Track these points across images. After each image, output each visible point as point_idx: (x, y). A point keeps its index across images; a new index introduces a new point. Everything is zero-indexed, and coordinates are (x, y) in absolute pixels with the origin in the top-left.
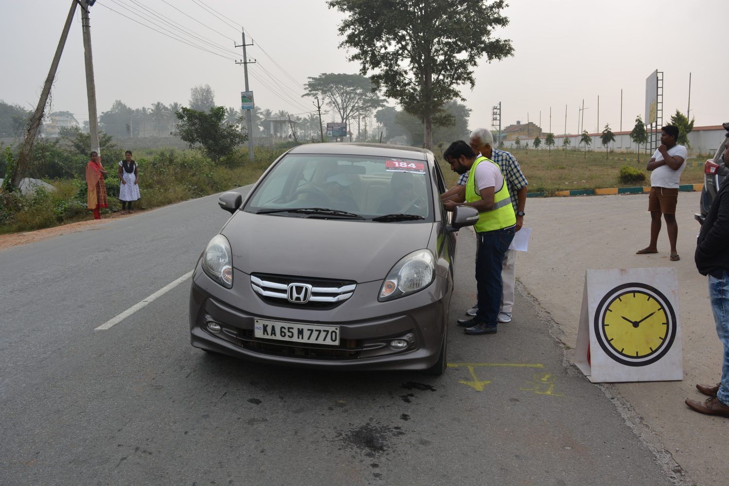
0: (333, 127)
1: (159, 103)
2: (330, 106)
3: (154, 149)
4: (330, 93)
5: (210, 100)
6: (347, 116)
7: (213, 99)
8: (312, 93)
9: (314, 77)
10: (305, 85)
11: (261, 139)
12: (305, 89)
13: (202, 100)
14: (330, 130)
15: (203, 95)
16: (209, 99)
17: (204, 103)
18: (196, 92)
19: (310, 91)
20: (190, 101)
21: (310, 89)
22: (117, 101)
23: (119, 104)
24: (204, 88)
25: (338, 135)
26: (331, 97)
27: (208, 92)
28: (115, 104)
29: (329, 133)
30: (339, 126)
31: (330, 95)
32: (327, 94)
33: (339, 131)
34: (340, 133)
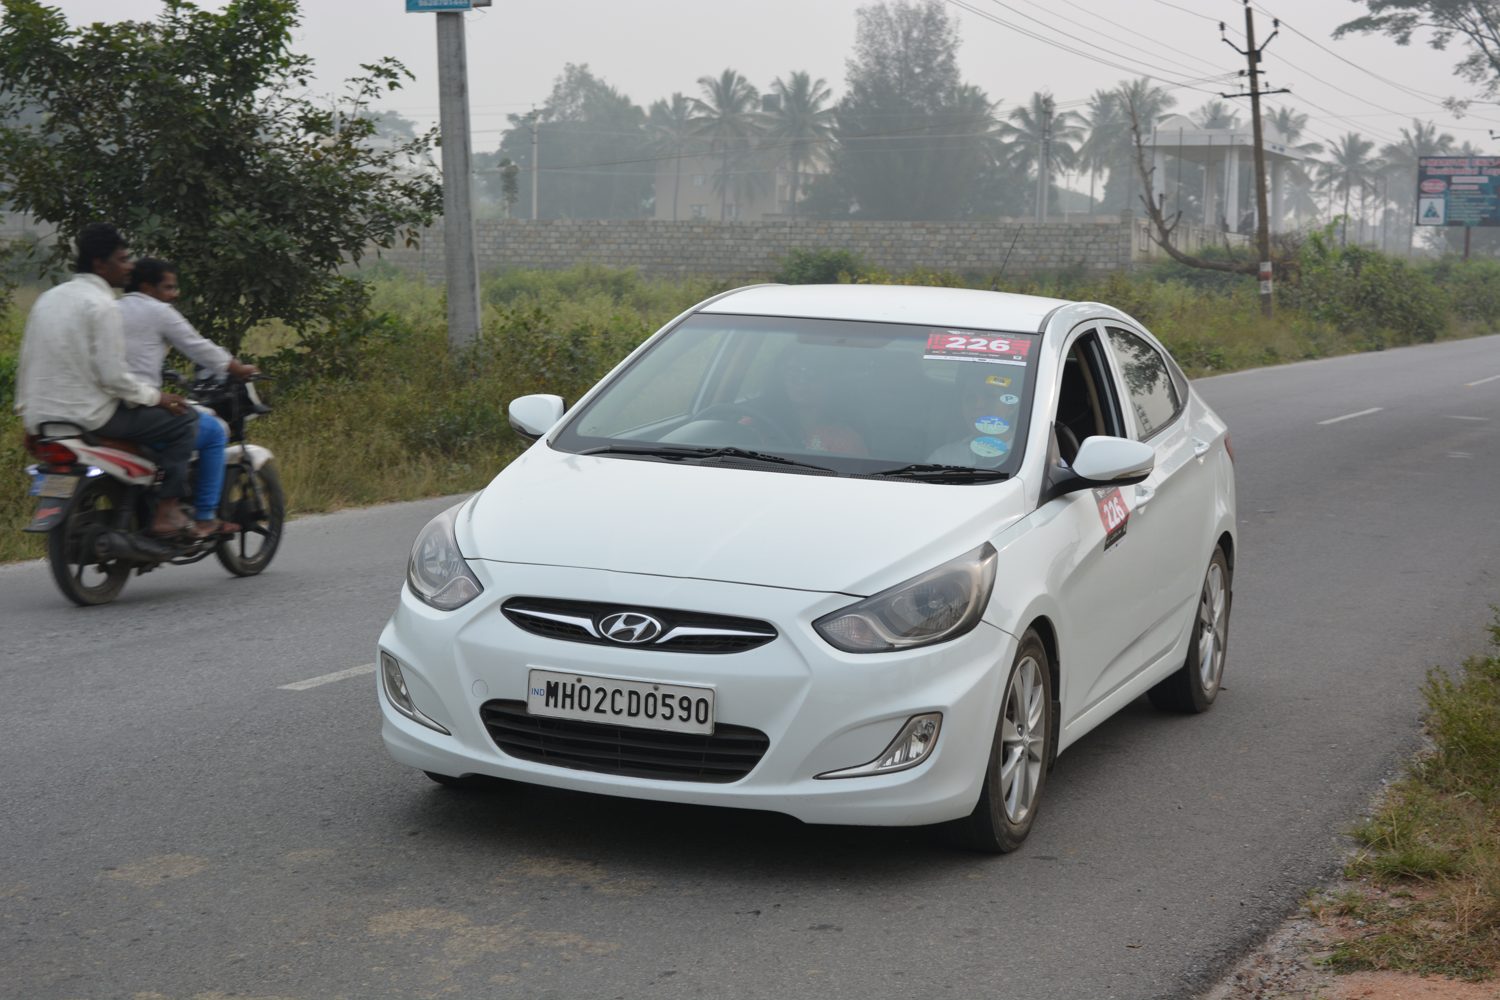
0: (1448, 179)
1: (728, 77)
2: (1473, 80)
4: (1476, 14)
5: (941, 58)
7: (951, 57)
11: (1076, 233)
13: (906, 57)
14: (1437, 194)
15: (907, 37)
16: (937, 53)
17: (911, 75)
18: (880, 25)
19: (1376, 6)
22: (571, 69)
23: (580, 80)
24: (912, 5)
25: (1477, 219)
26: (1481, 33)
27: (933, 22)
28: (565, 80)
29: (1430, 210)
30: (1480, 174)
31: (1478, 22)
32: (1462, 19)
33: (1482, 200)
34: (1486, 206)
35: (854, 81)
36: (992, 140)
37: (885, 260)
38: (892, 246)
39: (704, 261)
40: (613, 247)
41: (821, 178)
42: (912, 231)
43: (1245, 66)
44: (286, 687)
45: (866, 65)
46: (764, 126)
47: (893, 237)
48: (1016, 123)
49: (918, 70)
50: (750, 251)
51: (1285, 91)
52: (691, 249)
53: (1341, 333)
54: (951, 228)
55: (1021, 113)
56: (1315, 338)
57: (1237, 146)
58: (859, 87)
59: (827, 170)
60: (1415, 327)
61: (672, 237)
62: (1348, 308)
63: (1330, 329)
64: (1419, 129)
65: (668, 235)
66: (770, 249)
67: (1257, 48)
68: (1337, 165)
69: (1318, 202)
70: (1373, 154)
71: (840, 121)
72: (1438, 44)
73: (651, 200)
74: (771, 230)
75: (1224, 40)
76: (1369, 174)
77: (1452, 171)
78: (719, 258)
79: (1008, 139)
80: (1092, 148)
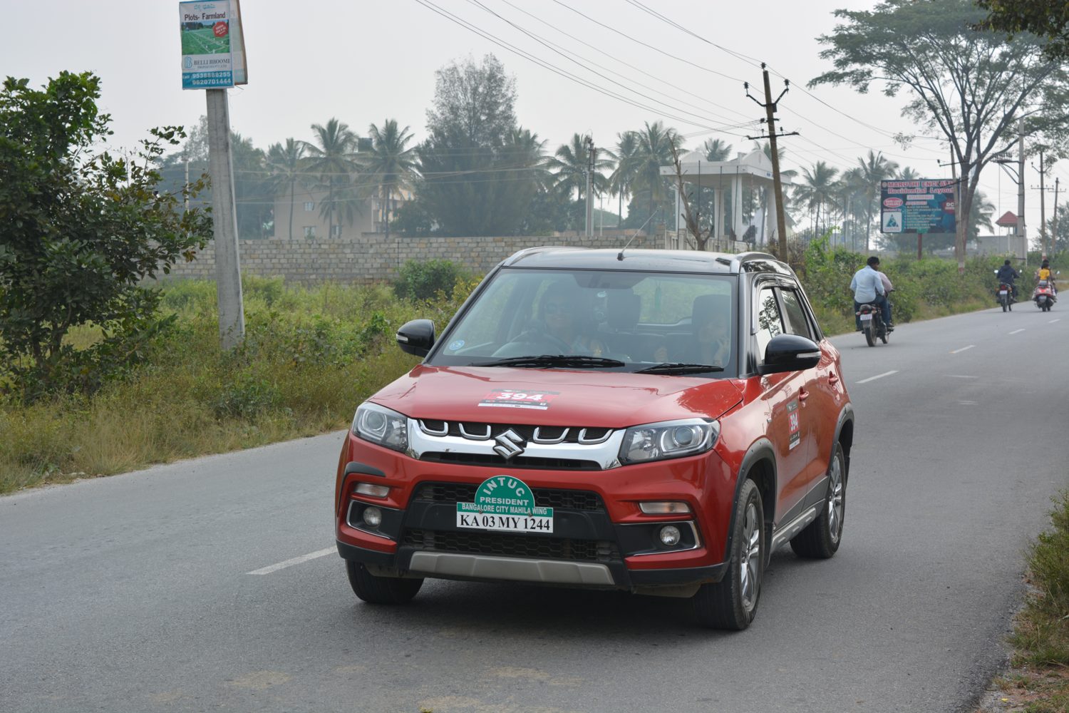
0: (904, 197)
1: (332, 125)
2: (916, 120)
3: (197, 286)
4: (917, 70)
5: (501, 108)
6: (981, 156)
7: (510, 107)
8: (848, 70)
9: (856, 10)
10: (825, 39)
12: (824, 54)
13: (474, 108)
14: (896, 209)
15: (475, 91)
16: (498, 104)
17: (478, 121)
18: (453, 82)
19: (841, 63)
20: (429, 113)
21: (842, 55)
24: (478, 67)
25: (927, 227)
26: (921, 84)
27: (493, 79)
28: (199, 128)
29: (891, 221)
30: (928, 193)
31: (918, 76)
32: (906, 73)
33: (930, 213)
34: (933, 217)
35: (432, 127)
36: (541, 172)
37: (473, 268)
38: (478, 256)
39: (331, 271)
40: (257, 261)
41: (408, 204)
42: (494, 245)
43: (765, 116)
44: (252, 573)
45: (442, 114)
46: (361, 163)
47: (479, 249)
48: (561, 159)
49: (483, 118)
50: (366, 262)
51: (795, 133)
52: (319, 262)
53: (845, 317)
54: (525, 242)
55: (564, 151)
56: (826, 321)
57: (740, 174)
58: (438, 133)
59: (413, 198)
60: (897, 311)
61: (304, 253)
62: (847, 298)
63: (836, 313)
64: (872, 157)
65: (302, 251)
66: (383, 261)
67: (773, 102)
68: (808, 187)
69: (793, 216)
70: (835, 178)
71: (423, 159)
72: (890, 93)
73: (271, 224)
74: (382, 246)
75: (748, 96)
76: (832, 193)
77: (906, 191)
78: (342, 269)
79: (554, 171)
80: (620, 177)
